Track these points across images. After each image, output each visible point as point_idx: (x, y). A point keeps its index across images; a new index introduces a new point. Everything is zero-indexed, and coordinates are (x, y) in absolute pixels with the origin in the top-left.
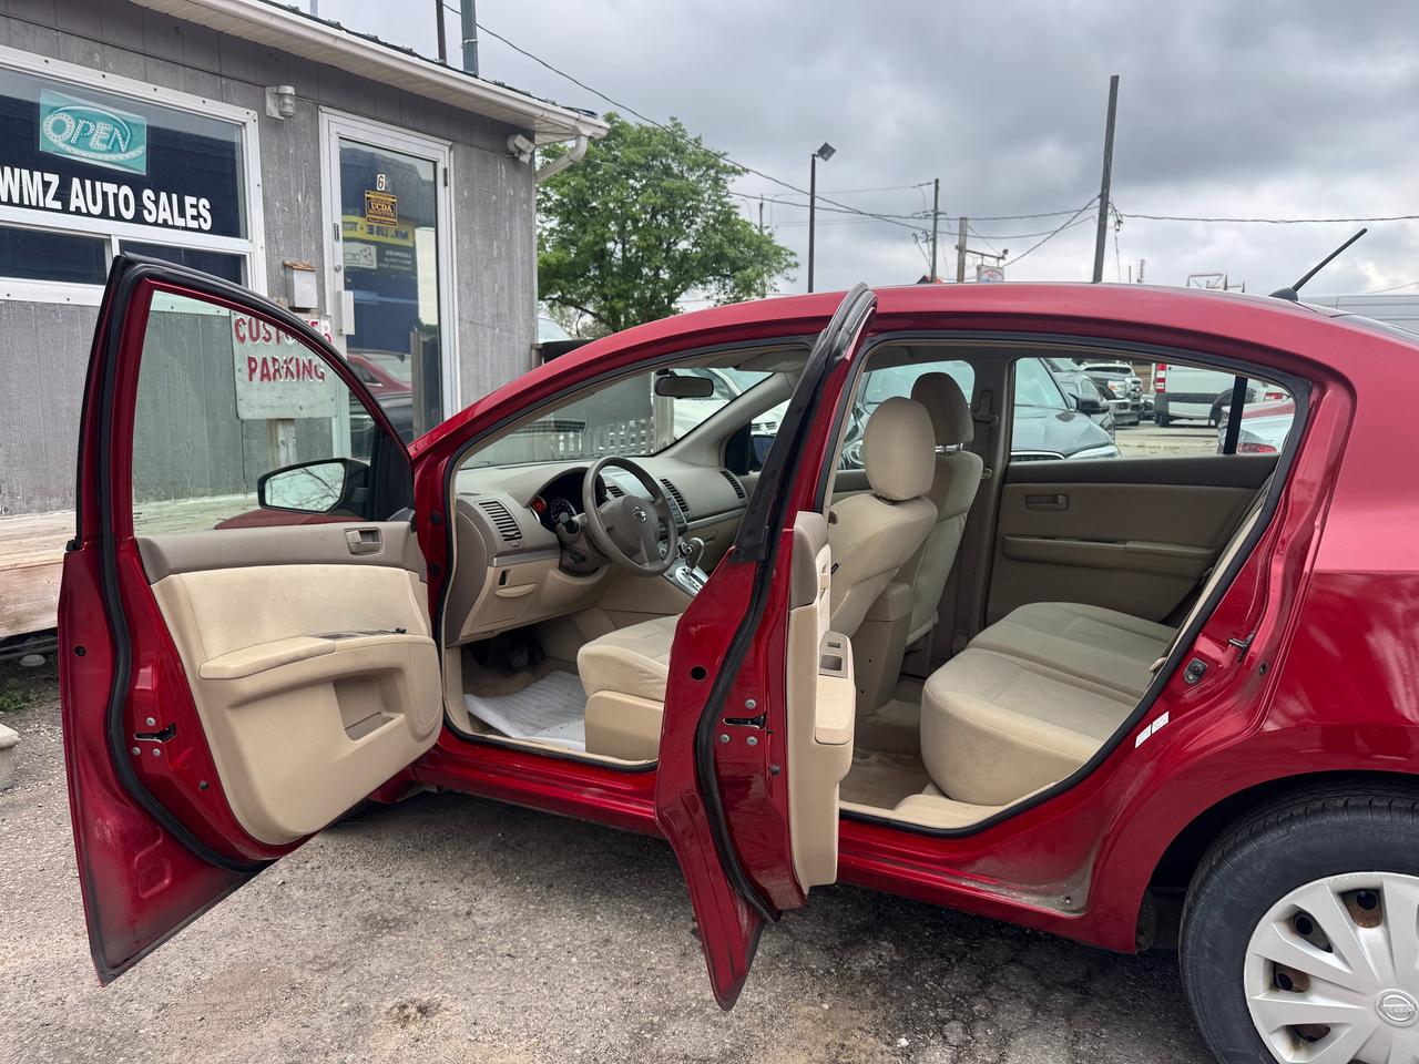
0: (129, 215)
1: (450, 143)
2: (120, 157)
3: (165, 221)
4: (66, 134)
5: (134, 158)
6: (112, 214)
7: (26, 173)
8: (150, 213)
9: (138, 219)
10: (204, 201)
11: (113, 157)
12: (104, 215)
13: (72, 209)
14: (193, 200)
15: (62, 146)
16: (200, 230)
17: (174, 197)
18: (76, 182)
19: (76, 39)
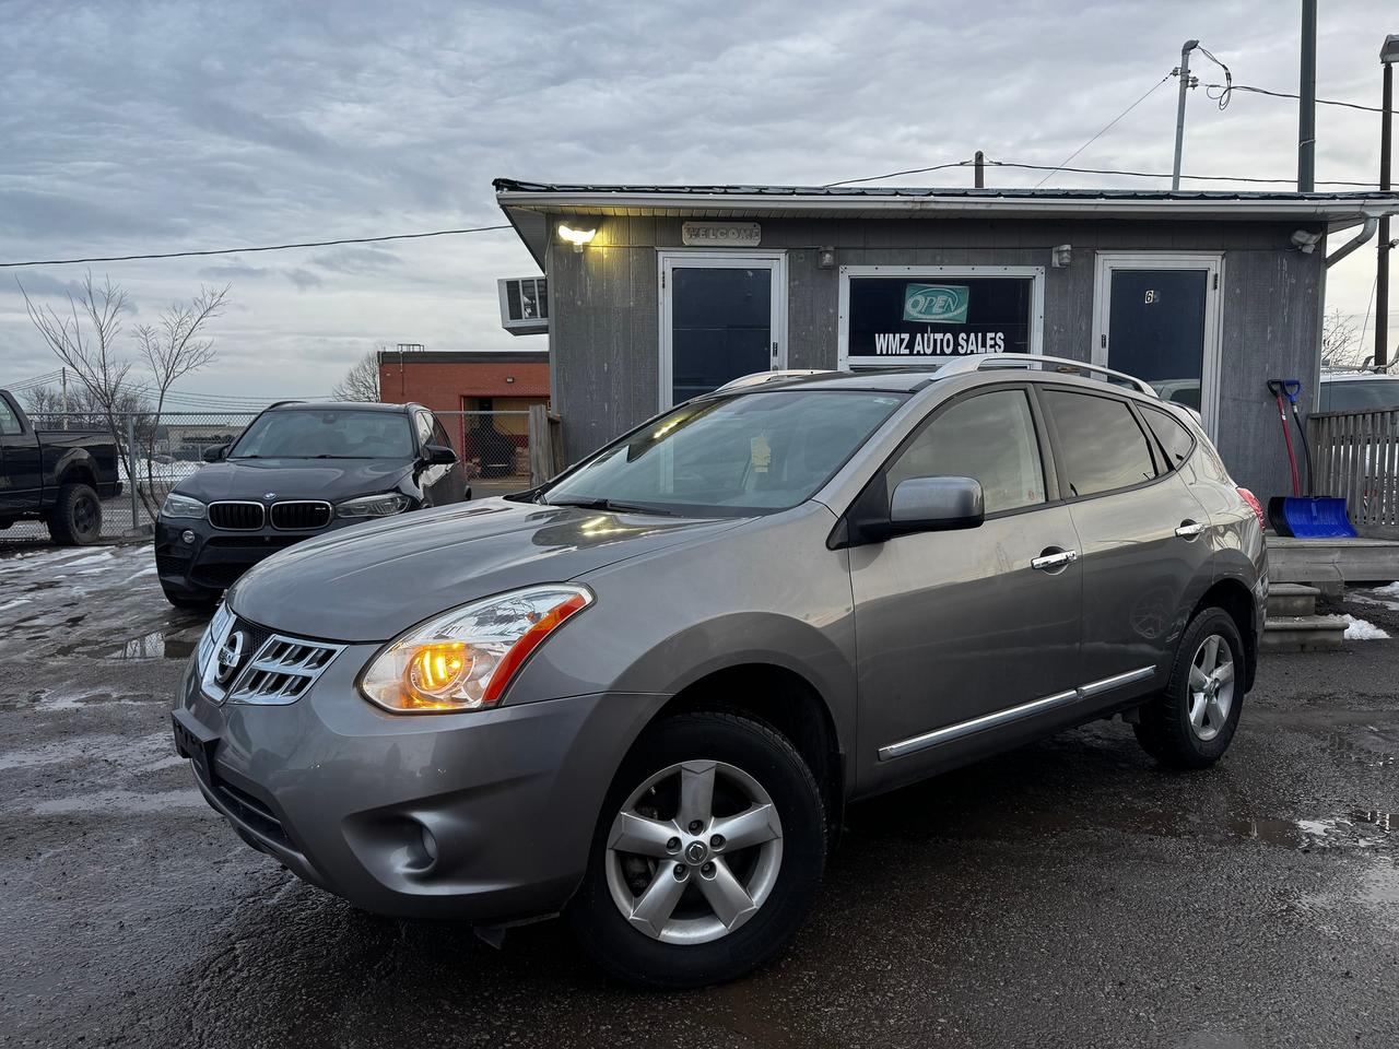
0: (948, 351)
1: (1223, 252)
2: (950, 315)
3: (973, 350)
4: (918, 309)
5: (959, 313)
6: (938, 352)
7: (891, 335)
8: (963, 348)
9: (955, 353)
10: (1000, 335)
11: (946, 316)
12: (934, 353)
13: (916, 352)
14: (993, 335)
15: (916, 315)
17: (980, 334)
18: (919, 336)
19: (926, 251)
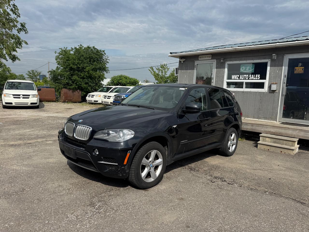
3: (252, 79)
4: (243, 69)
5: (252, 70)
11: (249, 71)
12: (244, 79)
13: (240, 79)
14: (257, 75)
15: (243, 71)
16: (258, 79)
17: (254, 75)
18: (241, 75)
